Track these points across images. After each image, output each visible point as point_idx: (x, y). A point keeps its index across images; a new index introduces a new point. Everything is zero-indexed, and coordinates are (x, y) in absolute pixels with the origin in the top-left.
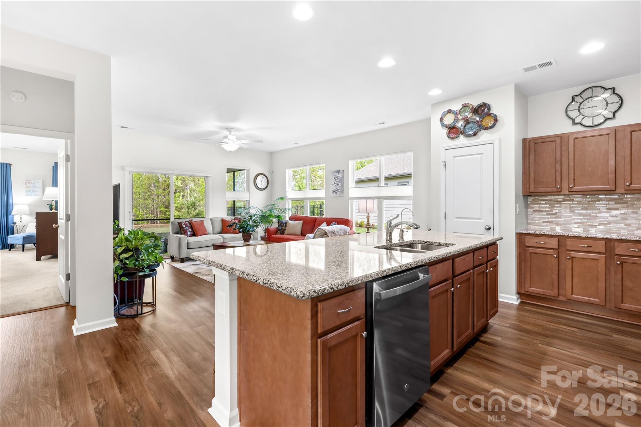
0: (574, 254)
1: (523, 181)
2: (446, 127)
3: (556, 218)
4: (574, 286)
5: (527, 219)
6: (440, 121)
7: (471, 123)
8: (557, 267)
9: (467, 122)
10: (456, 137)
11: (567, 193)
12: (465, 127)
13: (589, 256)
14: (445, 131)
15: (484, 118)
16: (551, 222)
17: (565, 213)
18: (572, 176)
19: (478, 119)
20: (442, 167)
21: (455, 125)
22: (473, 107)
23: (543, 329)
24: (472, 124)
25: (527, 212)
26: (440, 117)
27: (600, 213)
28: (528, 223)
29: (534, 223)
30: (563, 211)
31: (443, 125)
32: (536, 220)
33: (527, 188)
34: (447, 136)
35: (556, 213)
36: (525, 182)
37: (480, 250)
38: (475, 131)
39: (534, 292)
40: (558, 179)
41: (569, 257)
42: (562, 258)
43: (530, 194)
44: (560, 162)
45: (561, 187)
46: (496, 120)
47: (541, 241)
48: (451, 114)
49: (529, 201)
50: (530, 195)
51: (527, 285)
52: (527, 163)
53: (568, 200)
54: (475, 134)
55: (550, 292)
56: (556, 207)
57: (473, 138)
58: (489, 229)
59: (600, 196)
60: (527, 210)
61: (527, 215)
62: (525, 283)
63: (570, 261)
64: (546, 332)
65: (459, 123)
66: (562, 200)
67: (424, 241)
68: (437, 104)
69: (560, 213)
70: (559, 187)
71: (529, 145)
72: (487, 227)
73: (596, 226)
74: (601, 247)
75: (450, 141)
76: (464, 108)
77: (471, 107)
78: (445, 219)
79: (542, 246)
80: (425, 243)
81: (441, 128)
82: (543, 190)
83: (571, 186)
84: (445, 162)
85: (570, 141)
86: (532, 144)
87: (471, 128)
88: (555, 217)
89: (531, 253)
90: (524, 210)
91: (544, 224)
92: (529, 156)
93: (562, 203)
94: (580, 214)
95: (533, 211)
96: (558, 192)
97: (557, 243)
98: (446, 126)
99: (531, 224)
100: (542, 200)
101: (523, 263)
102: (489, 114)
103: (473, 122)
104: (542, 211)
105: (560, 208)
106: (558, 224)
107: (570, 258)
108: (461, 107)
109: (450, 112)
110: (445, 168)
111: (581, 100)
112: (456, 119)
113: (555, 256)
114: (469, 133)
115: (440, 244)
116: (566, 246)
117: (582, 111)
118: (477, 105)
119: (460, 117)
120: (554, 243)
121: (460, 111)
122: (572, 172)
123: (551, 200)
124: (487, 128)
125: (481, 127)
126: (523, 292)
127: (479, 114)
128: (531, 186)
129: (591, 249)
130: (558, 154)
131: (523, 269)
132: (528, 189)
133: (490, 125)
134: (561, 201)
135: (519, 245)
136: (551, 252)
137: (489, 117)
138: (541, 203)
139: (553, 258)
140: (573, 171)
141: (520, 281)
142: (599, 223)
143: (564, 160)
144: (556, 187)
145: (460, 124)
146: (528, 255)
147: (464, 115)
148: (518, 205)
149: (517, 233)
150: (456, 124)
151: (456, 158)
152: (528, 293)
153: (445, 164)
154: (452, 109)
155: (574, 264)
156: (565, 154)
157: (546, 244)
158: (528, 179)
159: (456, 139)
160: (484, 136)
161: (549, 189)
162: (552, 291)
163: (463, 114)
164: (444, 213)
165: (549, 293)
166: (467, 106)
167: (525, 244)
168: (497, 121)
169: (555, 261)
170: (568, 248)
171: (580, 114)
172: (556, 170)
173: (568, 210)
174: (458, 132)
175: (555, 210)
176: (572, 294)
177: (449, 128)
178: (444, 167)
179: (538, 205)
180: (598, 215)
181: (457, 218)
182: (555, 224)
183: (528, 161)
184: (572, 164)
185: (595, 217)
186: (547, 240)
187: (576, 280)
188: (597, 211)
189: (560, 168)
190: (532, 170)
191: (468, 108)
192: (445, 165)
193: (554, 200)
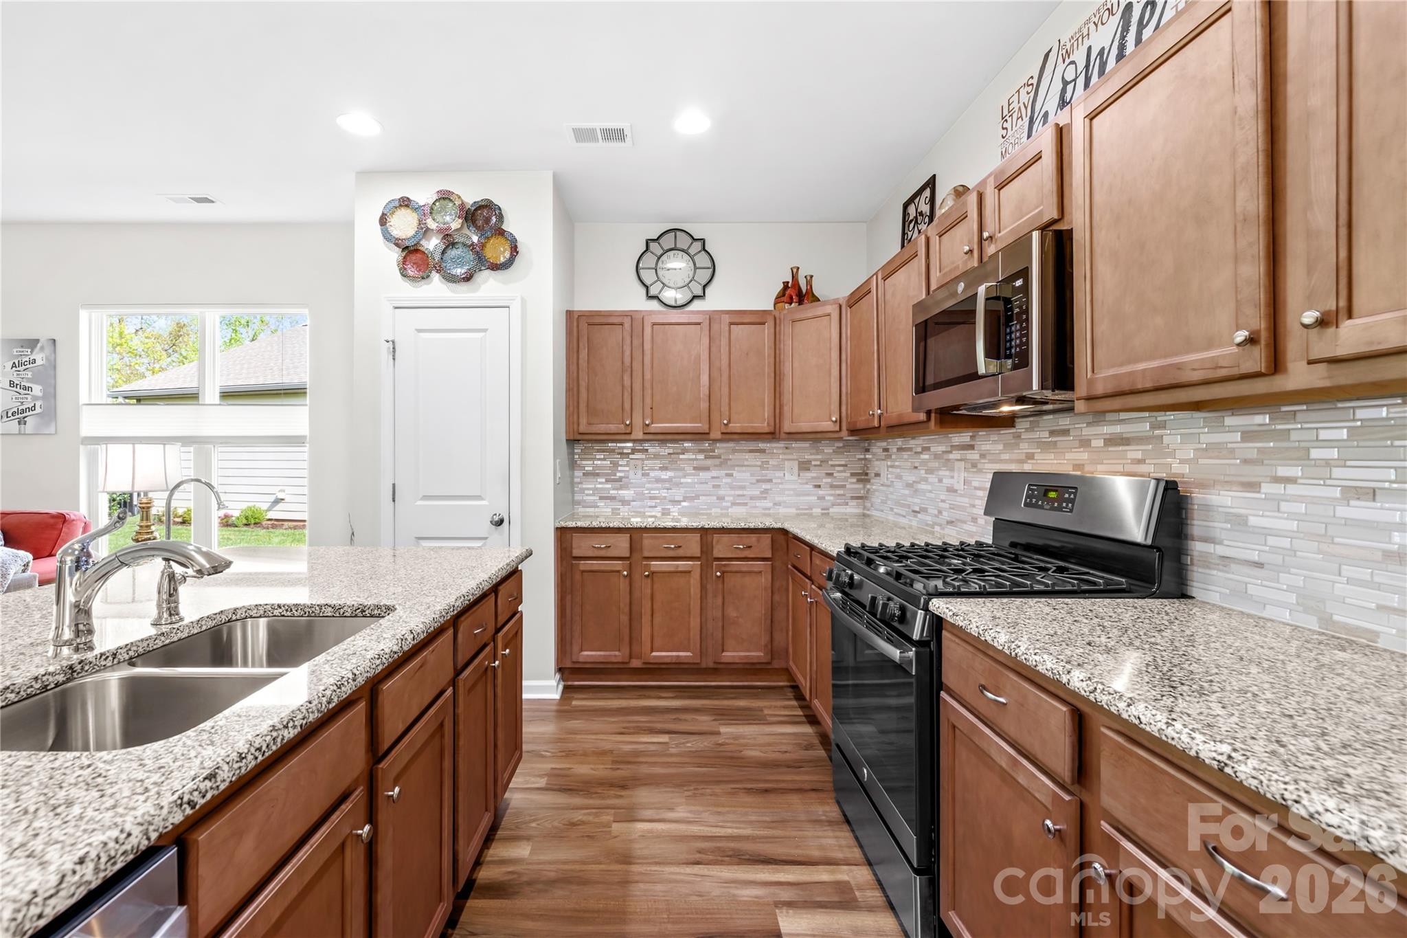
0: (656, 565)
1: (567, 407)
2: (397, 245)
3: (621, 488)
4: (655, 634)
5: (573, 493)
6: (381, 225)
7: (460, 245)
8: (628, 597)
9: (449, 241)
10: (423, 278)
11: (640, 436)
12: (443, 252)
13: (678, 566)
14: (395, 255)
15: (488, 238)
16: (613, 498)
17: (635, 477)
18: (648, 401)
19: (475, 239)
20: (385, 356)
21: (418, 243)
22: (463, 204)
23: (614, 762)
24: (461, 250)
25: (572, 477)
26: (381, 214)
27: (685, 477)
28: (575, 503)
29: (585, 501)
30: (631, 475)
31: (387, 236)
32: (587, 495)
33: (573, 423)
34: (400, 270)
35: (620, 479)
36: (571, 408)
37: (475, 608)
38: (469, 269)
39: (589, 660)
40: (627, 406)
41: (647, 573)
42: (636, 577)
43: (579, 437)
44: (629, 370)
45: (631, 423)
46: (514, 250)
47: (599, 542)
48: (409, 211)
49: (577, 454)
50: (579, 440)
51: (576, 648)
52: (574, 368)
53: (639, 451)
54: (468, 278)
55: (617, 653)
56: (621, 466)
57: (463, 287)
58: (501, 522)
59: (686, 445)
60: (573, 474)
61: (572, 484)
62: (571, 644)
63: (649, 580)
64: (619, 771)
65: (429, 241)
66: (629, 451)
67: (279, 606)
68: (369, 175)
69: (628, 477)
70: (628, 422)
71: (578, 326)
72: (496, 518)
73: (679, 502)
74: (693, 545)
75: (406, 285)
76: (442, 201)
77: (458, 203)
78: (392, 503)
79: (602, 553)
80: (284, 613)
81: (383, 245)
82: (602, 428)
83: (647, 422)
84: (393, 342)
85: (645, 328)
86: (584, 326)
87: (458, 258)
88: (619, 486)
89: (583, 571)
90: (568, 472)
91: (601, 504)
92: (578, 351)
93: (631, 456)
94: (658, 480)
95: (584, 474)
96: (625, 435)
97: (628, 545)
98: (397, 243)
99: (579, 503)
100: (598, 451)
101: (569, 597)
102: (501, 232)
103: (464, 245)
104: (598, 475)
105: (627, 469)
106: (625, 502)
107: (648, 576)
108: (435, 197)
109: (407, 206)
110: (394, 359)
111: (660, 252)
112: (422, 229)
113: (625, 573)
114: (454, 272)
115: (342, 611)
116: (641, 550)
117: (660, 273)
118: (471, 202)
119: (432, 224)
120: (621, 545)
121: (432, 209)
122: (648, 392)
123: (612, 451)
124: (495, 267)
125: (483, 262)
126: (569, 665)
127: (478, 228)
128: (581, 420)
129: (680, 553)
130: (628, 353)
131: (568, 611)
132: (576, 426)
133: (502, 260)
134: (629, 454)
135: (561, 557)
136: (617, 565)
137: (501, 240)
138: (598, 457)
139: (622, 579)
140: (650, 392)
141: (562, 640)
142: (684, 497)
143: (637, 366)
144: (623, 422)
145: (432, 244)
146: (578, 577)
147: (441, 220)
148: (558, 461)
149: (557, 528)
150: (423, 242)
151: (423, 335)
152: (577, 666)
153: (394, 348)
154: (411, 198)
155: (655, 586)
156: (637, 354)
157: (609, 549)
158: (575, 404)
159: (423, 281)
160: (489, 285)
161: (613, 428)
162: (619, 651)
163: (439, 218)
164: (391, 486)
165: (615, 656)
166: (451, 200)
167: (571, 552)
168: (517, 253)
169: (623, 585)
170: (646, 554)
171: (658, 279)
172: (623, 386)
173: (640, 472)
174: (428, 264)
175: (620, 471)
176: (652, 651)
177: (404, 249)
178: (391, 357)
179: (591, 462)
180: (682, 480)
181: (425, 498)
182: (620, 501)
183: (575, 361)
184: (648, 376)
185: (679, 485)
186: (611, 539)
187: (657, 619)
188: (680, 474)
189: (629, 384)
190: (583, 384)
191: (451, 205)
192: (394, 351)
193: (619, 451)
